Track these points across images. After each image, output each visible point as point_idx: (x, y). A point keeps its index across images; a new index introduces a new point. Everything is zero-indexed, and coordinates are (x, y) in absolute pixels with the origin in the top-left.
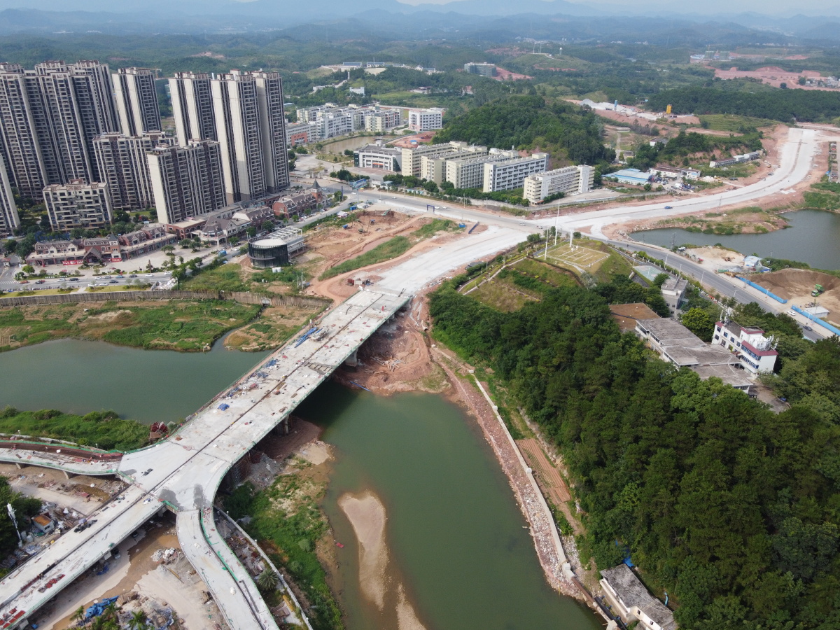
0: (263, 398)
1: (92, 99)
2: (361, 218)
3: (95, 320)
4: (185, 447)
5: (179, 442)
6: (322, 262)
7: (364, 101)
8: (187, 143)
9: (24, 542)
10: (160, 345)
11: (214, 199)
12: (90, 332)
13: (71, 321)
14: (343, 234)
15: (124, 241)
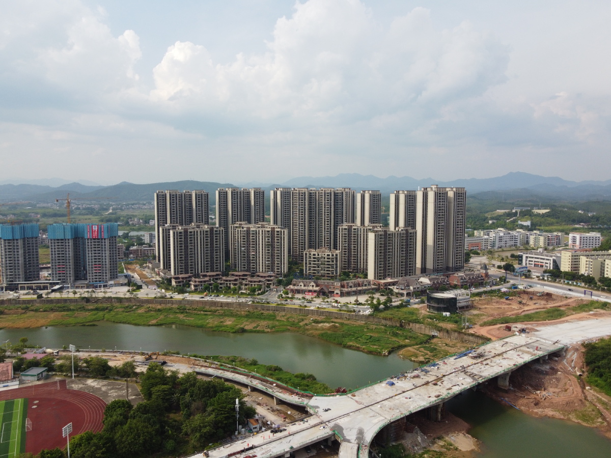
0: (423, 385)
1: (342, 205)
2: (522, 295)
3: (316, 326)
4: (357, 402)
5: (353, 398)
6: (484, 317)
7: (530, 229)
8: (395, 229)
9: (239, 433)
10: (354, 346)
11: (407, 269)
12: (311, 332)
13: (301, 324)
14: (504, 303)
15: (344, 285)
